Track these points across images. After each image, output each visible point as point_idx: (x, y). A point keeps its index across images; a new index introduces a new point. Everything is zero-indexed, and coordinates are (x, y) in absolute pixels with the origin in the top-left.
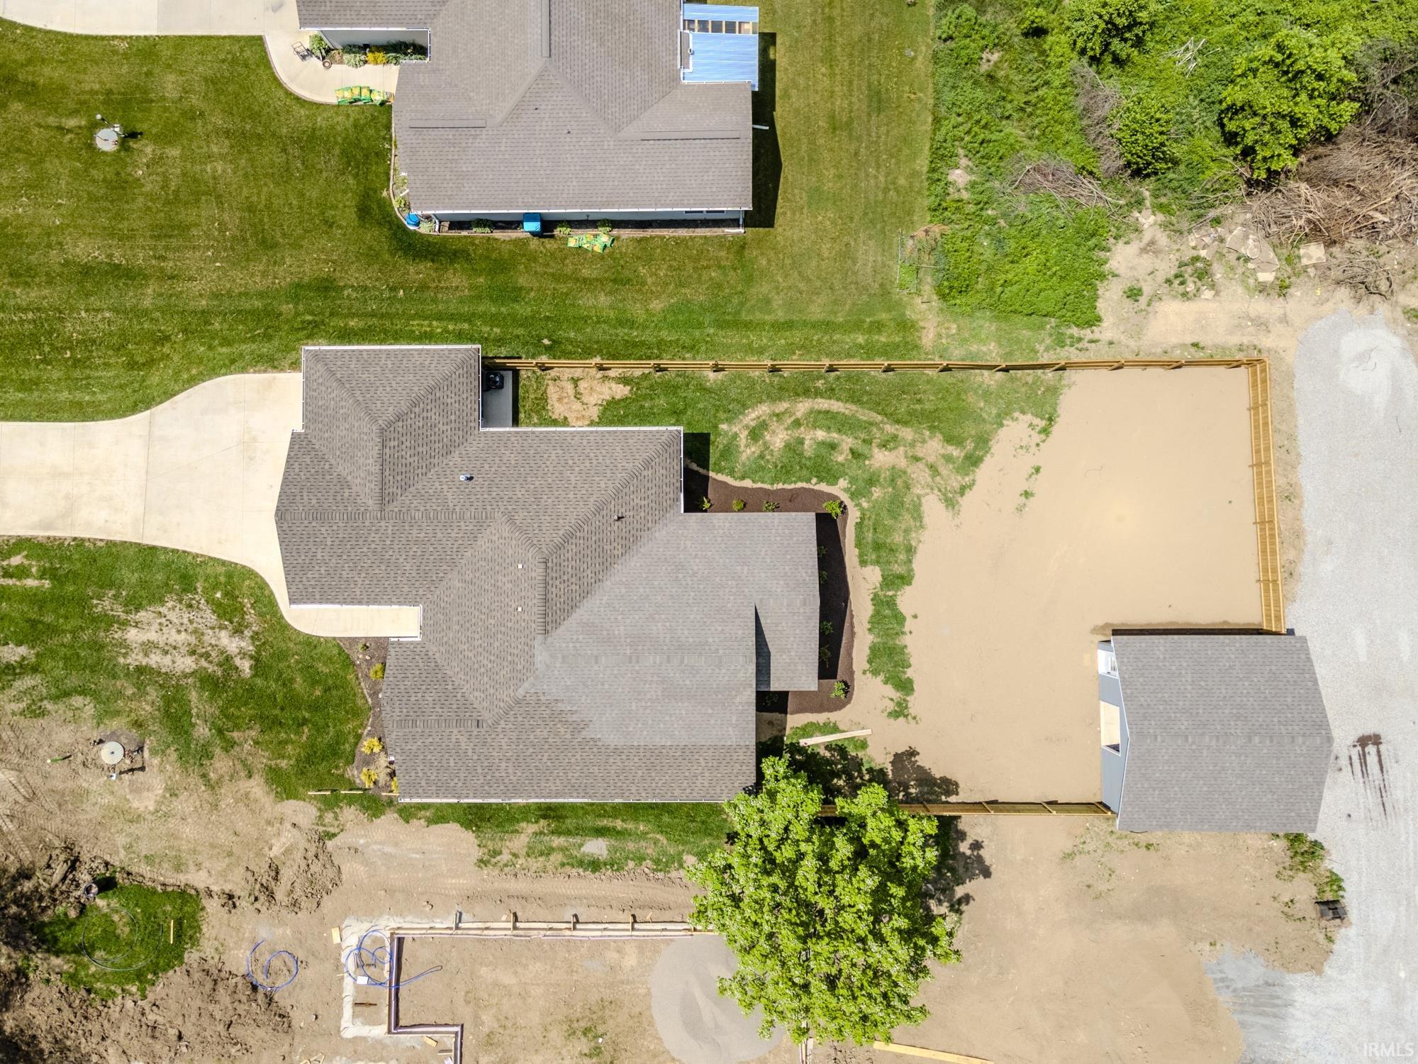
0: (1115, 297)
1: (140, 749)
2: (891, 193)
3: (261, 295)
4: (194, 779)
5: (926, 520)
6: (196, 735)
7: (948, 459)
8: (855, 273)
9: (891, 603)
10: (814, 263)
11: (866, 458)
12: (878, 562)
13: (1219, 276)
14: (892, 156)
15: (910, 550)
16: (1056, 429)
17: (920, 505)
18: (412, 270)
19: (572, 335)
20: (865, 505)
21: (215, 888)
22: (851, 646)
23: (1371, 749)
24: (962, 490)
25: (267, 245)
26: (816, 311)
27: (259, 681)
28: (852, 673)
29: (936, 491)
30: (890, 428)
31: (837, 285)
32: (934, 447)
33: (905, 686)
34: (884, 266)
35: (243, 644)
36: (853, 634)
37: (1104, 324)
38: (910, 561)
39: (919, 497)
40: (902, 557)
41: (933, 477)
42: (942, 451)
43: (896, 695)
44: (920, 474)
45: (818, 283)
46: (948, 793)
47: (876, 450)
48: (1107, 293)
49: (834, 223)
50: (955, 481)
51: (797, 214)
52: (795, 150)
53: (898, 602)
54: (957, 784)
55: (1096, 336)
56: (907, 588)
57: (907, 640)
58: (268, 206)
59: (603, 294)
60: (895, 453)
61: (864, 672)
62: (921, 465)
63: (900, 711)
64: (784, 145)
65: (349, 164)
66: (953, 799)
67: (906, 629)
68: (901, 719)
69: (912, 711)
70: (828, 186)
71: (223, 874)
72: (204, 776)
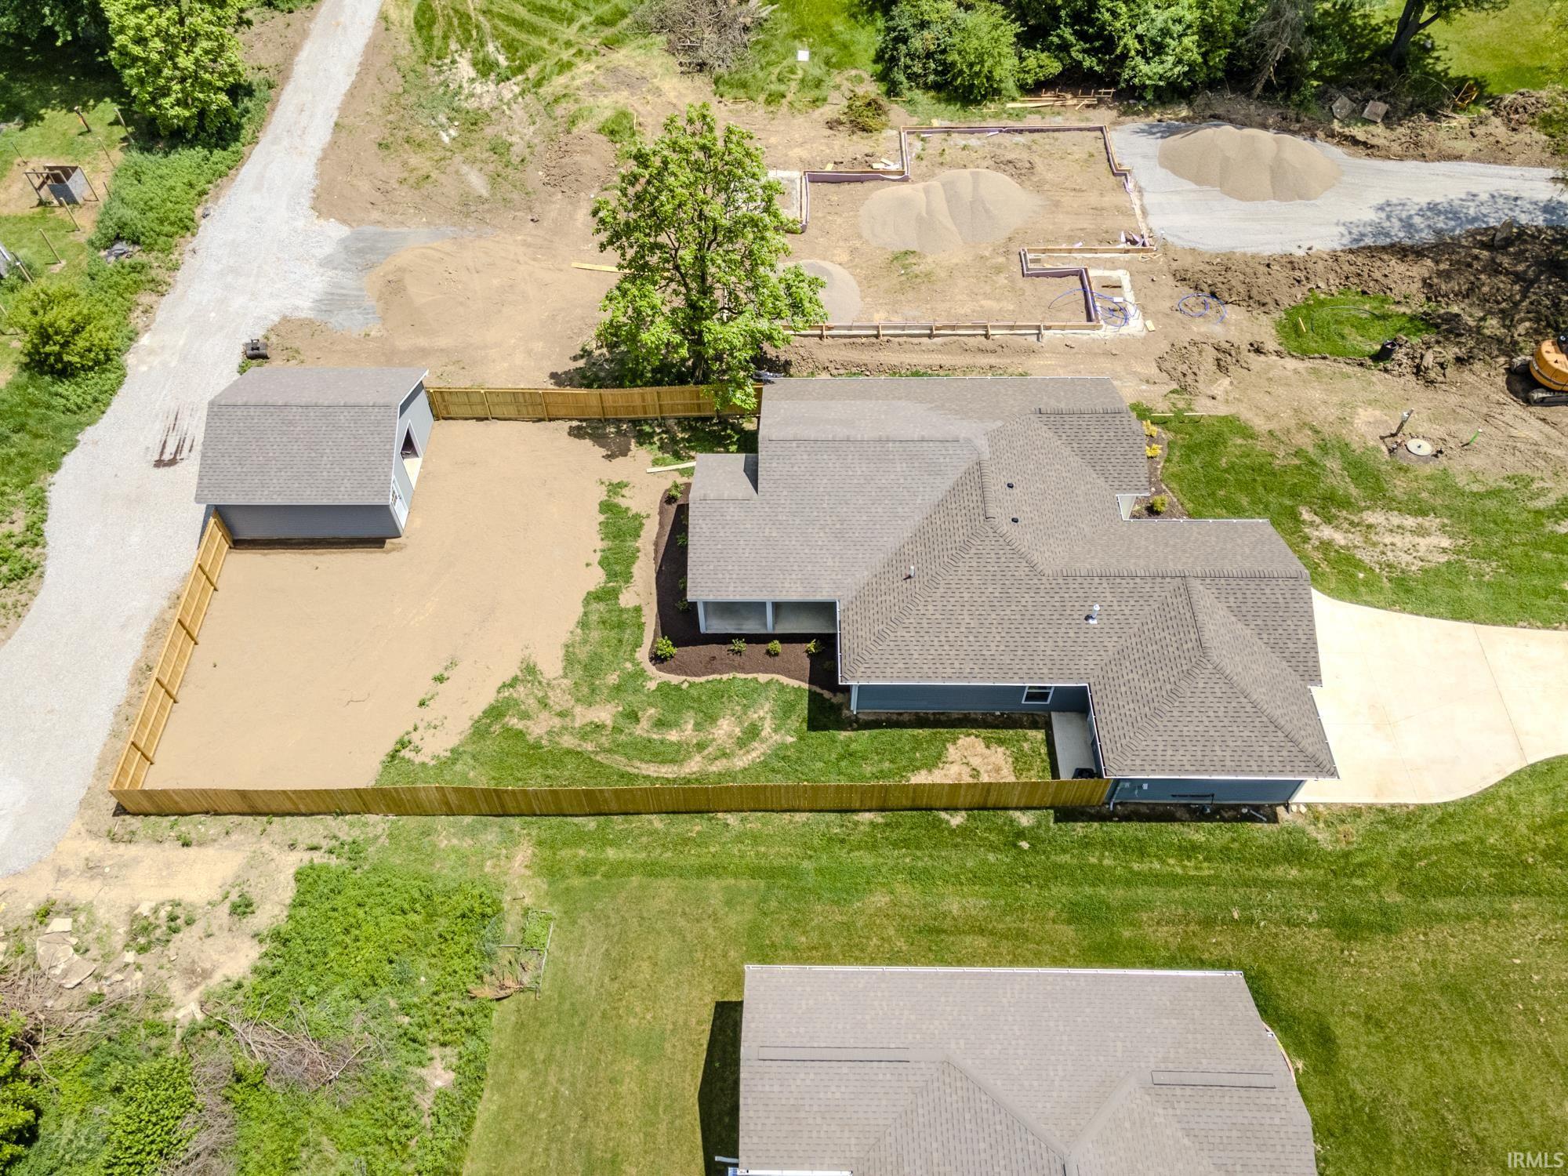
0: (268, 907)
1: (1391, 451)
2: (542, 1057)
3: (1438, 917)
4: (1326, 430)
5: (561, 653)
6: (1339, 462)
7: (525, 716)
8: (607, 938)
9: (612, 575)
10: (662, 954)
11: (621, 714)
12: (621, 611)
13: (121, 931)
14: (533, 1118)
15: (584, 624)
16: (389, 746)
17: (565, 668)
18: (1229, 947)
19: (991, 857)
20: (628, 665)
21: (1275, 358)
22: (659, 535)
23: (167, 457)
24: (513, 683)
25: (1456, 990)
26: (666, 889)
27: (1288, 502)
28: (661, 513)
29: (545, 681)
30: (589, 747)
31: (634, 922)
32: (538, 728)
33: (606, 507)
34: (567, 949)
35: (1317, 533)
36: (656, 544)
37: (292, 871)
38: (586, 614)
39: (565, 676)
40: (594, 618)
41: (546, 696)
42: (529, 723)
43: (619, 500)
44: (559, 699)
45: (659, 925)
46: (579, 428)
47: (609, 722)
48: (276, 912)
49: (629, 1010)
50: (520, 692)
51: (681, 1022)
52: (678, 1122)
53: (604, 577)
54: (570, 434)
55: (307, 856)
56: (592, 589)
57: (600, 545)
58: (1474, 1051)
59: (955, 912)
60: (588, 720)
61: (648, 516)
62: (558, 708)
63: (616, 488)
64: (694, 1132)
65: (1372, 1119)
66: (575, 423)
67: (599, 554)
68: (615, 481)
69: (604, 488)
70: (631, 1065)
71: (1270, 367)
72: (1317, 432)
